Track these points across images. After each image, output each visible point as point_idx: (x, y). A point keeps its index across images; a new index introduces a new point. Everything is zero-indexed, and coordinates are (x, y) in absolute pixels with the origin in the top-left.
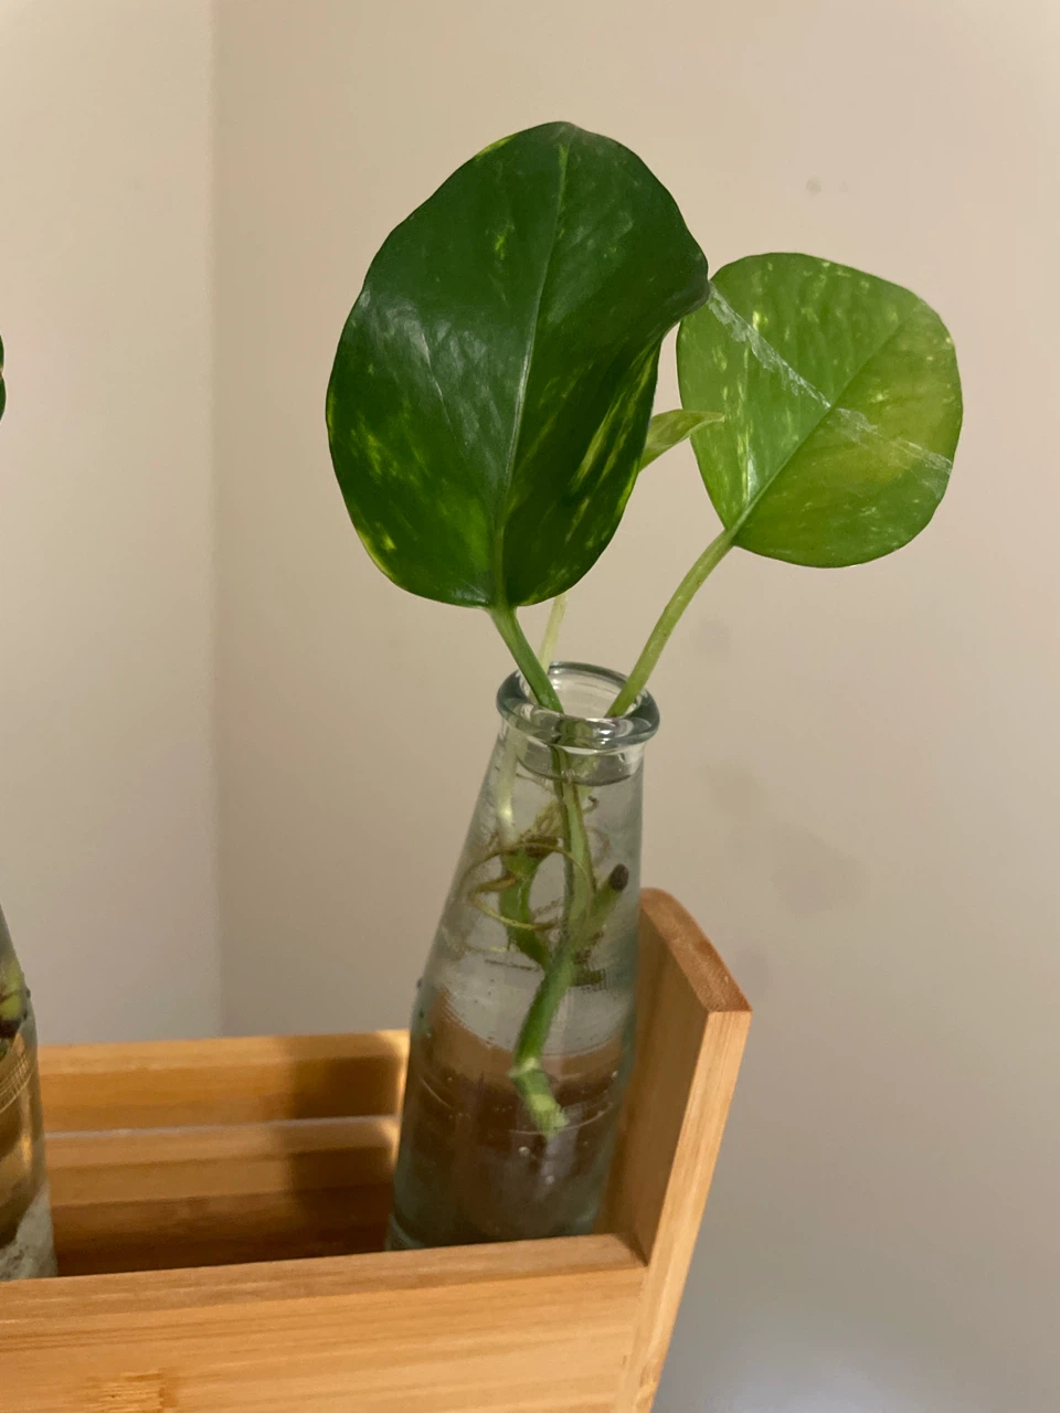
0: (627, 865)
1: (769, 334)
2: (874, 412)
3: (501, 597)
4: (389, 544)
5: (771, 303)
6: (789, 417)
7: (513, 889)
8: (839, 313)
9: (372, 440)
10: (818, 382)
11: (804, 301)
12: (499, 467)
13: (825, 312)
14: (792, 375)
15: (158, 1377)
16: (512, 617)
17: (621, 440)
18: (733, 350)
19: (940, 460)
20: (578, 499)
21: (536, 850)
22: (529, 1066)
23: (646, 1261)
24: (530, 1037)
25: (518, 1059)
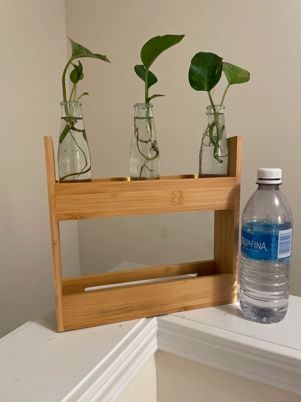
1: (228, 67)
2: (240, 74)
3: (208, 90)
4: (196, 87)
6: (232, 74)
9: (193, 77)
10: (234, 72)
11: (230, 66)
12: (206, 78)
13: (233, 68)
14: (231, 71)
15: (181, 191)
16: (210, 92)
19: (248, 76)
21: (213, 125)
22: (216, 154)
23: (235, 177)
24: (215, 151)
25: (214, 154)
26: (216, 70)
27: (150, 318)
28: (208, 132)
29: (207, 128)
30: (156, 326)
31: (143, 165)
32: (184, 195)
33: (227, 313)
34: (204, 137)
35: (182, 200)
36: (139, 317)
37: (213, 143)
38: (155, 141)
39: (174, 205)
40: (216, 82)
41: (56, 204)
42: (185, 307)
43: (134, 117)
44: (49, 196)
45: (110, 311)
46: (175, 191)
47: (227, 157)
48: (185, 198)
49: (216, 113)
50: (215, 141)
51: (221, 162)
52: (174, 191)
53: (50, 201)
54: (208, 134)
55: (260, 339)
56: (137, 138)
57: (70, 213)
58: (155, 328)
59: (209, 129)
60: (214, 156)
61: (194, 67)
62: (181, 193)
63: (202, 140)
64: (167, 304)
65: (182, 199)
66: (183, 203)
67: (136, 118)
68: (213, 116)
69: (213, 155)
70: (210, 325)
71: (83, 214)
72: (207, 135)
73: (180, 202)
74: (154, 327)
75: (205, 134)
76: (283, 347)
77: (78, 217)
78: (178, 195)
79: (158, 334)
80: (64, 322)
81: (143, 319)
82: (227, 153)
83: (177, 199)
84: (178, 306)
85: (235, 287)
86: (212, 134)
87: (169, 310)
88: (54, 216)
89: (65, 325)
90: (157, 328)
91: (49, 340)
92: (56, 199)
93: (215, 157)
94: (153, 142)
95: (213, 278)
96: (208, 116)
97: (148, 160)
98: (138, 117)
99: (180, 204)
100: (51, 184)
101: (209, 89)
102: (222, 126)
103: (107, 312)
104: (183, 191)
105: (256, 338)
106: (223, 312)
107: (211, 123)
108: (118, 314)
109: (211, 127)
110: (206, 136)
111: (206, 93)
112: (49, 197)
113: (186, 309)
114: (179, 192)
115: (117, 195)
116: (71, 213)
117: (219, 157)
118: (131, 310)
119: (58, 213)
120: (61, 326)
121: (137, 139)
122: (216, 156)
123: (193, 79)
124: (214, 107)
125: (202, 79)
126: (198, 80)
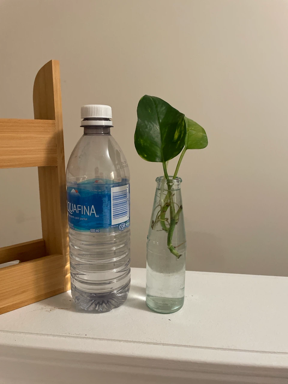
4: (146, 156)
16: (165, 164)
17: (183, 132)
20: (177, 142)
21: (168, 205)
23: (55, 119)
33: (53, 308)
49: (171, 190)
51: (180, 256)
55: (93, 338)
70: (25, 333)
76: (122, 343)
85: (67, 270)
86: (164, 218)
95: (34, 263)
105: (87, 338)
106: (48, 308)
123: (142, 141)
124: (169, 182)
125: (153, 143)
126: (148, 145)
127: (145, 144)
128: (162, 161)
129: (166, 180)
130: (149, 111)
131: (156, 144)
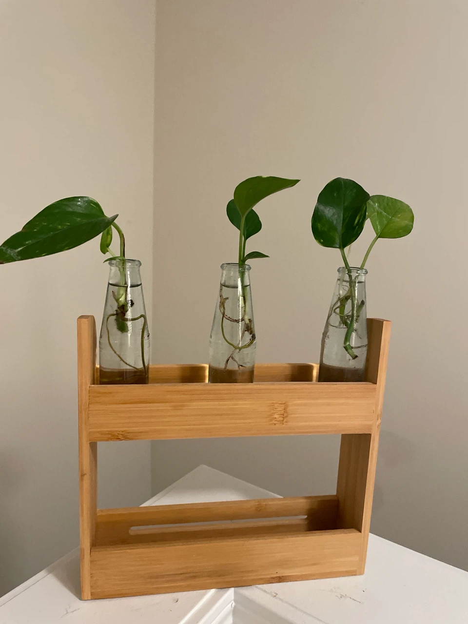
0: (364, 300)
1: (379, 206)
2: (399, 218)
3: (341, 247)
4: (322, 241)
5: (379, 203)
6: (384, 219)
7: (342, 307)
8: (390, 204)
9: (319, 225)
10: (388, 213)
11: (383, 202)
12: (340, 228)
13: (387, 204)
14: (384, 213)
15: (284, 404)
16: (343, 250)
17: (362, 217)
18: (374, 209)
19: (411, 223)
20: (355, 227)
21: (347, 298)
22: (348, 343)
23: (376, 384)
24: (347, 338)
25: (345, 343)
26: (356, 218)
27: (223, 590)
28: (337, 308)
29: (337, 302)
30: (233, 602)
31: (230, 357)
32: (290, 409)
34: (331, 315)
35: (286, 417)
36: (208, 587)
37: (345, 323)
38: (249, 320)
39: (272, 424)
40: (354, 238)
41: (89, 417)
42: (279, 577)
43: (220, 284)
44: (80, 404)
45: (163, 576)
46: (276, 403)
47: (365, 349)
48: (291, 414)
49: (352, 282)
50: (349, 322)
51: (355, 357)
52: (273, 403)
53: (80, 412)
54: (338, 311)
56: (224, 314)
57: (109, 431)
58: (231, 603)
59: (339, 304)
60: (344, 347)
61: (322, 208)
62: (285, 405)
63: (327, 318)
64: (248, 572)
65: (285, 415)
66: (286, 422)
67: (223, 285)
68: (348, 284)
69: (343, 345)
71: (129, 433)
72: (335, 312)
73: (283, 420)
74: (228, 604)
75: (332, 310)
77: (120, 437)
78: (280, 408)
79: (235, 612)
80: (91, 587)
81: (213, 591)
82: (366, 342)
83: (277, 414)
84: (268, 574)
86: (344, 312)
87: (253, 580)
88: (84, 434)
89: (93, 591)
90: (234, 604)
91: (67, 613)
92: (89, 410)
93: (346, 348)
94: (247, 322)
96: (339, 282)
97: (238, 350)
98: (227, 284)
99: (282, 422)
100: (84, 387)
101: (343, 246)
102: (360, 302)
103: (157, 577)
104: (290, 404)
107: (344, 295)
108: (175, 581)
109: (343, 300)
110: (334, 314)
111: (337, 251)
112: (80, 407)
113: (281, 579)
114: (281, 404)
115: (183, 406)
116: (111, 431)
117: (352, 348)
118: (195, 577)
119: (91, 430)
120: (87, 591)
121: (223, 316)
122: (348, 347)
123: (319, 226)
124: (349, 271)
125: (333, 228)
126: (326, 229)
127: (323, 229)
128: (340, 248)
129: (347, 270)
130: (335, 195)
131: (334, 228)
